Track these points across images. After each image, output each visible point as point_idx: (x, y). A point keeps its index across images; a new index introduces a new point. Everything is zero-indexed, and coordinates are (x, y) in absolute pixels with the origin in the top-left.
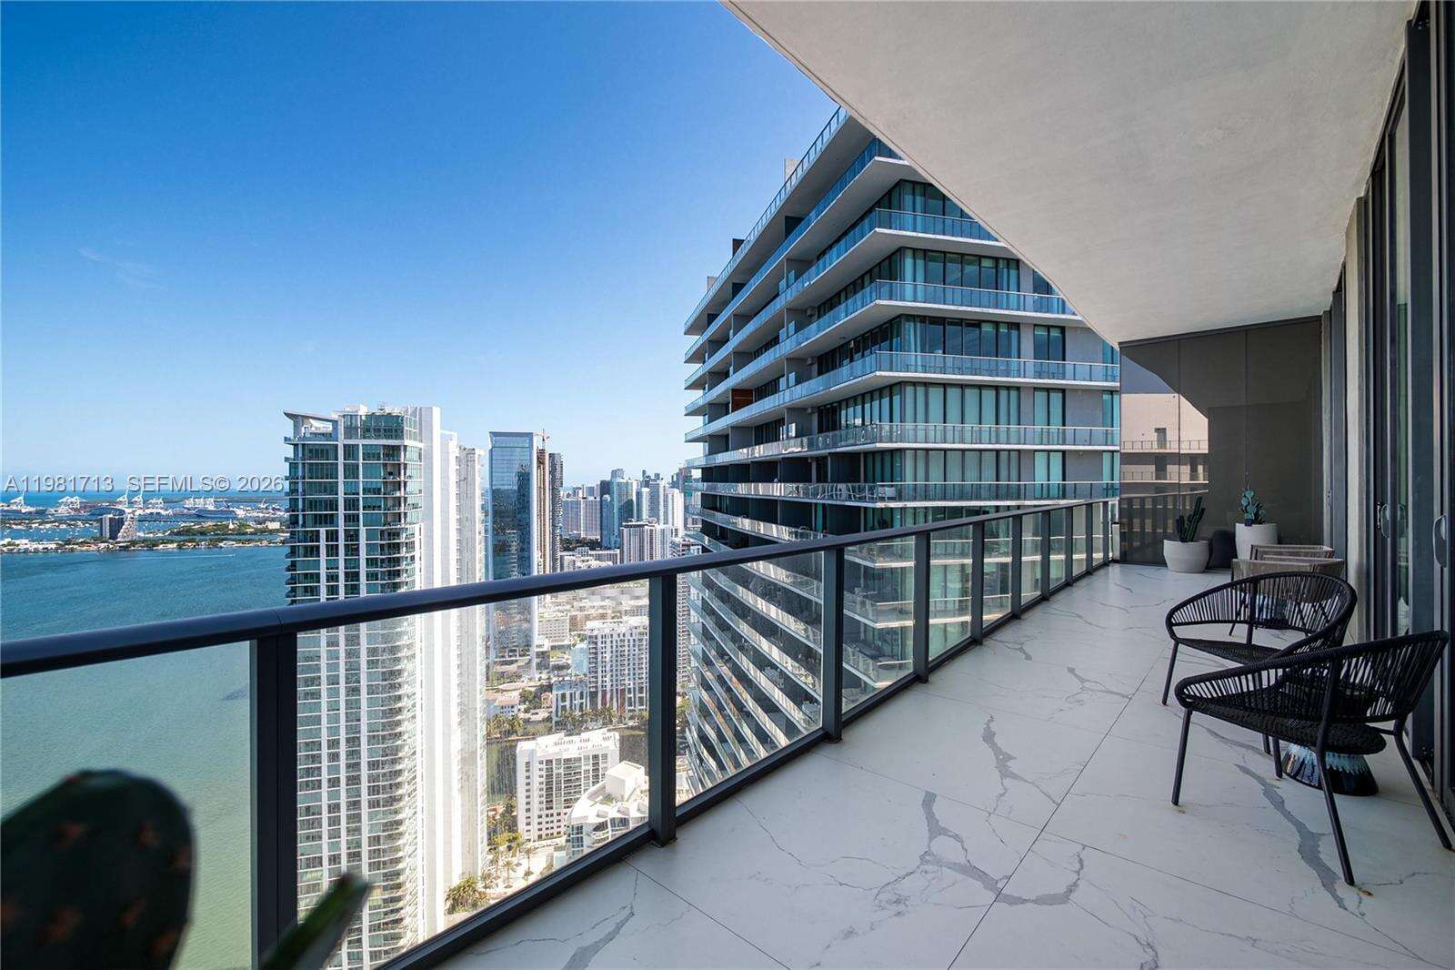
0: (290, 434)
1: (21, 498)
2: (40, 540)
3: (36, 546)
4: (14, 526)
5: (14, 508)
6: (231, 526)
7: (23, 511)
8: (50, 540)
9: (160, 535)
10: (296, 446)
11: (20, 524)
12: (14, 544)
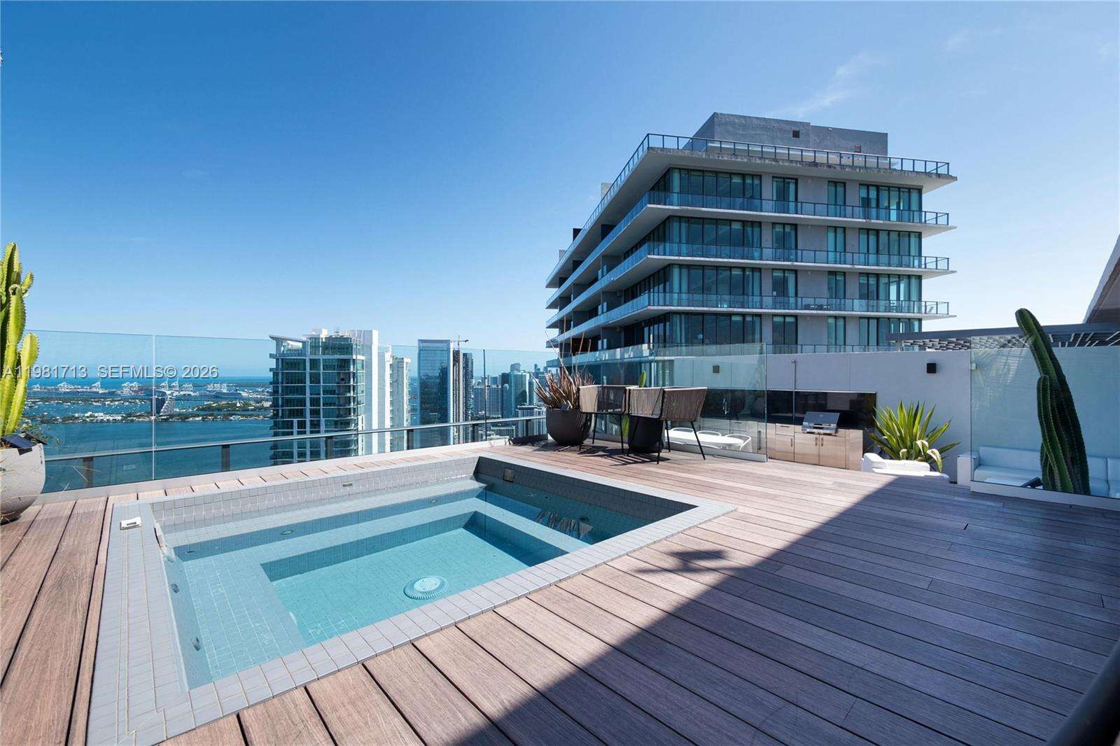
0: (274, 352)
1: (99, 383)
2: (110, 414)
3: (108, 418)
4: (94, 403)
5: (95, 390)
6: (238, 405)
7: (100, 392)
8: (118, 414)
9: (190, 410)
10: (277, 360)
11: (98, 402)
12: (94, 416)
